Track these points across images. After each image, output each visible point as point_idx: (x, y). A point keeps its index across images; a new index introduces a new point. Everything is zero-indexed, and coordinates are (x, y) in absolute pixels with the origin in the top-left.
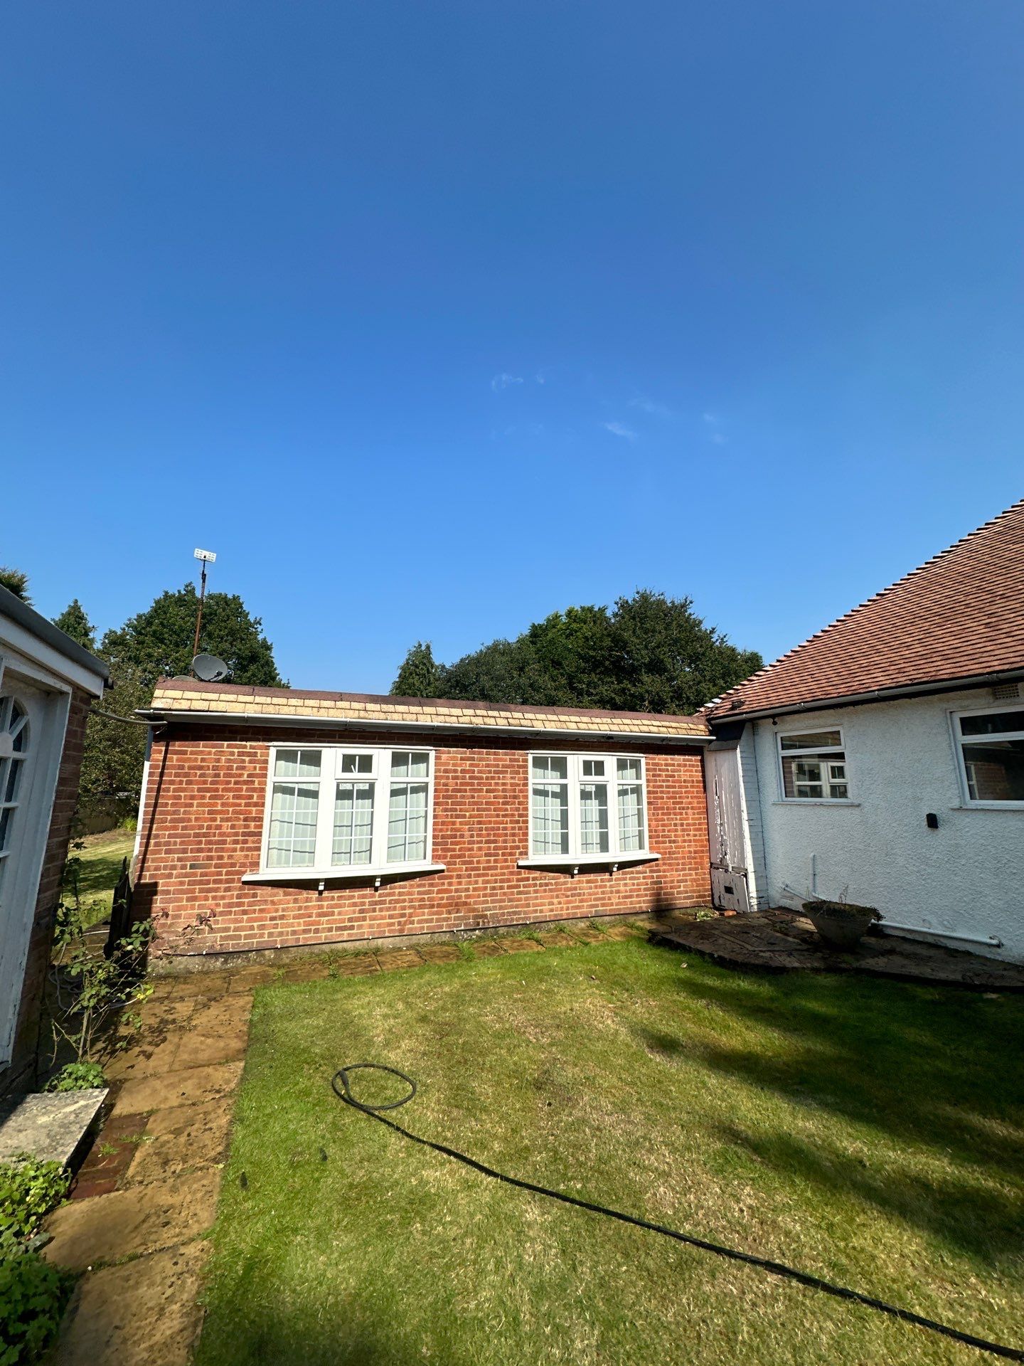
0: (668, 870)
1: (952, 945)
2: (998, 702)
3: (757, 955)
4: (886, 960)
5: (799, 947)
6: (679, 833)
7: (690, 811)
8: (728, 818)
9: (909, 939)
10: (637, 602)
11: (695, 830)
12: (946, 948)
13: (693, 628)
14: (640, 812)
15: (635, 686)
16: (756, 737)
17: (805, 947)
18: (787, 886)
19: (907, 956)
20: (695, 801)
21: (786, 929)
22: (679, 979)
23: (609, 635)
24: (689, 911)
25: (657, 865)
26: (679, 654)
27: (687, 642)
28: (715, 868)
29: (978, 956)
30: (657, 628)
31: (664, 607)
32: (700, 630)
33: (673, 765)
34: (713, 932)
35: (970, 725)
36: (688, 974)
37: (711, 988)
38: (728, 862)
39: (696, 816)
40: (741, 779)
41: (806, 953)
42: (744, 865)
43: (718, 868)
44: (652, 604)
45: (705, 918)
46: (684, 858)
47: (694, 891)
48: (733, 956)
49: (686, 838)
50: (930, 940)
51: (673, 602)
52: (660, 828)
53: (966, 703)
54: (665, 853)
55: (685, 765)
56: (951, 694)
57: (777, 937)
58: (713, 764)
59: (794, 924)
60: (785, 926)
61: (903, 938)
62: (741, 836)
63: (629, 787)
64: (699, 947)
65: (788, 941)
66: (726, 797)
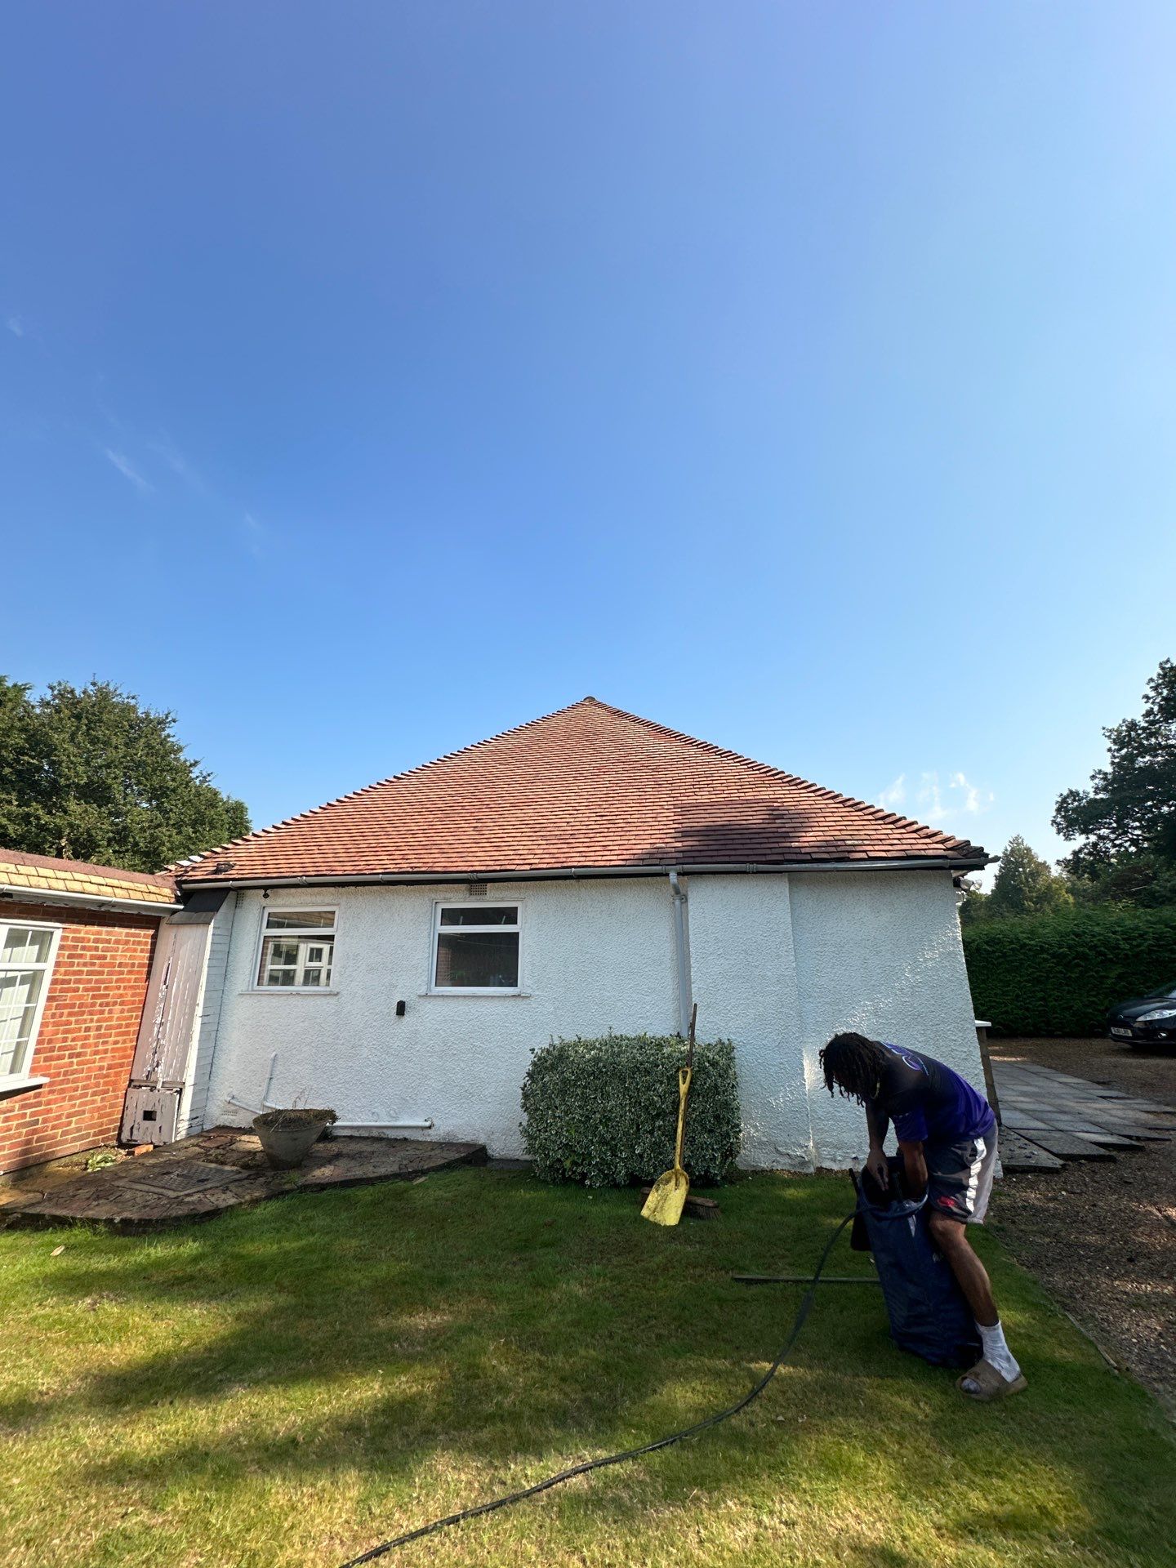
0: (55, 1101)
1: (392, 1134)
2: (473, 898)
3: (181, 1203)
4: (332, 1168)
5: (237, 1177)
6: (91, 1041)
7: (118, 1007)
8: (173, 1017)
9: (357, 1137)
10: (89, 696)
11: (118, 1034)
12: (388, 1140)
13: (167, 753)
14: (27, 1014)
15: (50, 813)
16: (238, 910)
17: (245, 1174)
18: (233, 1098)
19: (352, 1157)
20: (130, 992)
21: (223, 1155)
22: (46, 1277)
23: (23, 730)
24: (75, 1158)
25: (37, 1096)
26: (139, 783)
27: (154, 770)
28: (135, 1087)
29: (413, 1141)
30: (114, 741)
31: (133, 716)
32: (178, 760)
33: (108, 941)
34: (116, 1183)
35: (450, 916)
36: (64, 1264)
37: (103, 1275)
38: (160, 1075)
39: (126, 1014)
40: (206, 963)
41: (246, 1182)
42: (182, 1076)
43: (140, 1087)
44: (115, 706)
45: (103, 1165)
46: (89, 1078)
47: (91, 1127)
48: (146, 1214)
49: (101, 1047)
50: (375, 1133)
51: (147, 714)
52: (60, 1036)
53: (448, 895)
54: (58, 1074)
55: (127, 942)
56: (440, 886)
57: (211, 1169)
58: (172, 940)
59: (234, 1147)
60: (222, 1152)
61: (351, 1137)
62: (188, 1038)
63: (19, 974)
64: (90, 1214)
65: (222, 1172)
66: (178, 986)
